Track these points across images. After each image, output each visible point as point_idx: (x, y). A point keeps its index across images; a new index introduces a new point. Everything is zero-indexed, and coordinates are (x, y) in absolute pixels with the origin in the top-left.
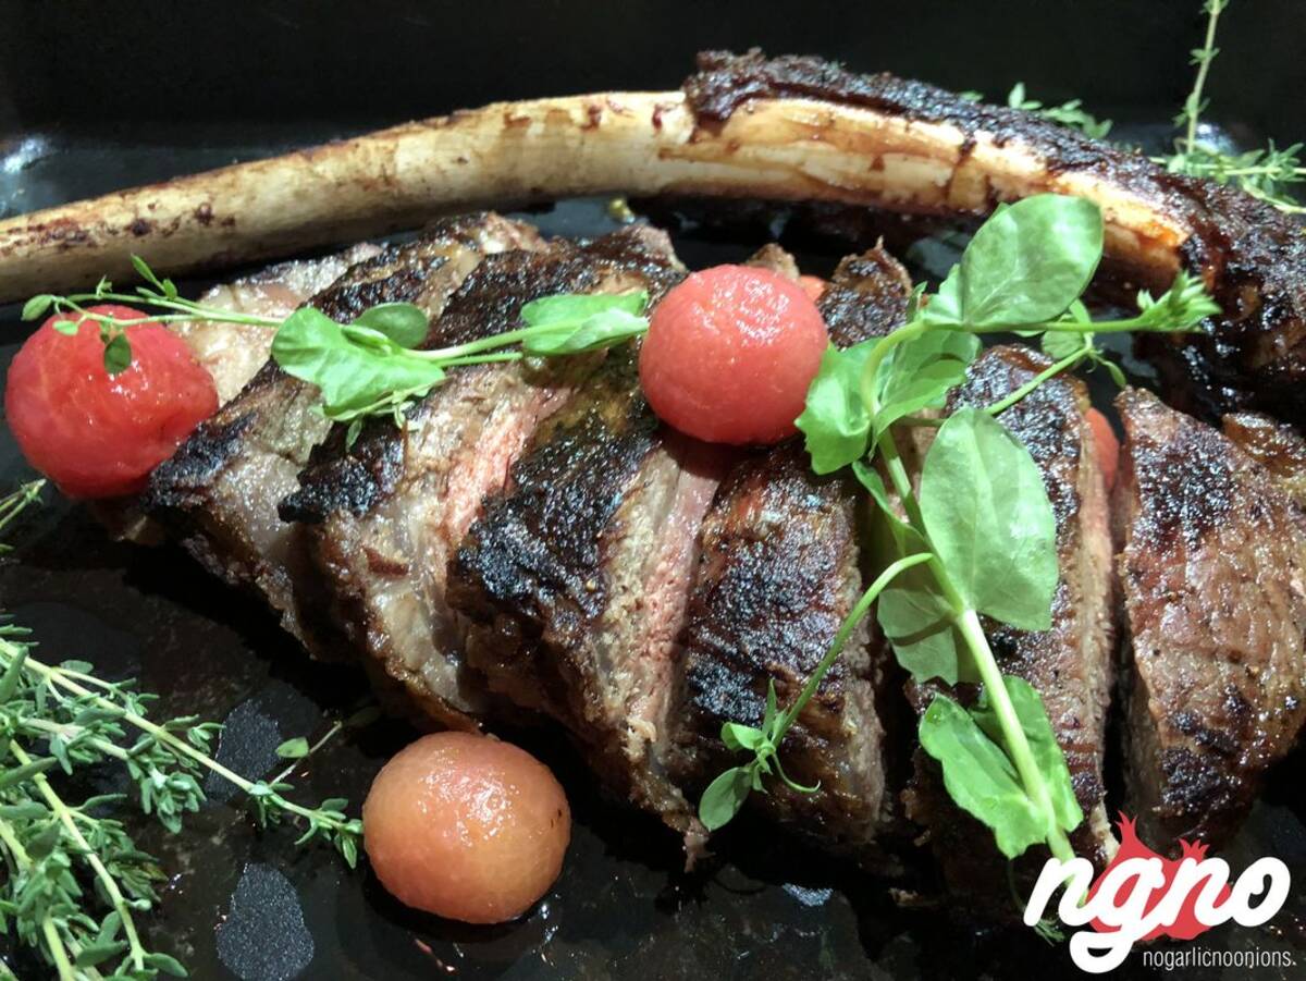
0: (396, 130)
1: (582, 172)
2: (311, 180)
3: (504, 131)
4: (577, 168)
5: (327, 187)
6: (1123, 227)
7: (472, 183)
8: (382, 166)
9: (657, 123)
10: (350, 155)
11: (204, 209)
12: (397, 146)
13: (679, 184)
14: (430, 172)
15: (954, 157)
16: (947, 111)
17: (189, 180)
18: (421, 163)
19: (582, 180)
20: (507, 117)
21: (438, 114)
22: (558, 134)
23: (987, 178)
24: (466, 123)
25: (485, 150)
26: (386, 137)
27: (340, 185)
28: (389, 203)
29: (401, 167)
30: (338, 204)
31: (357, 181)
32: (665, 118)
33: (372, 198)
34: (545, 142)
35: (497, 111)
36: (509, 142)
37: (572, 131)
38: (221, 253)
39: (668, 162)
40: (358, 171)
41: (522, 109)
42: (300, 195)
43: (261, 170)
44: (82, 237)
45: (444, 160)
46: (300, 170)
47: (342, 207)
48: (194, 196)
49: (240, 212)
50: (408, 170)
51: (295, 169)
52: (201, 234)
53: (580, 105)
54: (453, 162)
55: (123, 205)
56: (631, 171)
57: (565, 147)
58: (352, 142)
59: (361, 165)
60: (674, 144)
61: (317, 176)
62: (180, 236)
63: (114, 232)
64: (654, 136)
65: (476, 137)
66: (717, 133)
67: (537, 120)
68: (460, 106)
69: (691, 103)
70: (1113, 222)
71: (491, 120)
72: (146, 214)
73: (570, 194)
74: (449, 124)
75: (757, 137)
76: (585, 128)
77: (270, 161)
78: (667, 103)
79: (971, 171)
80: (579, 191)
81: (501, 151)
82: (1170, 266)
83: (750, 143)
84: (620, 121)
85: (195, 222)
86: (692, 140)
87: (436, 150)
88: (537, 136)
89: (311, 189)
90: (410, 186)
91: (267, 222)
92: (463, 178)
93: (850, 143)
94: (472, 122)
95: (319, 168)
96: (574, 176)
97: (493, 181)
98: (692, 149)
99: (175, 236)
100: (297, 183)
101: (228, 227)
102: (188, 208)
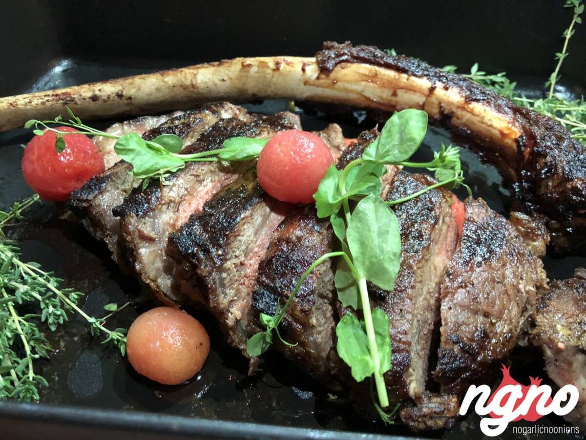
0: (198, 66)
1: (273, 88)
2: (163, 84)
3: (241, 69)
4: (271, 86)
5: (169, 87)
6: (494, 128)
7: (227, 90)
8: (191, 80)
9: (303, 70)
10: (179, 75)
11: (120, 92)
12: (198, 72)
13: (313, 97)
14: (210, 84)
15: (427, 92)
16: (426, 73)
17: (115, 80)
18: (207, 80)
19: (272, 92)
20: (242, 63)
21: (215, 61)
22: (264, 72)
23: (440, 103)
24: (226, 65)
25: (234, 77)
26: (193, 69)
27: (174, 86)
28: (194, 96)
29: (199, 81)
30: (173, 94)
31: (181, 86)
32: (307, 68)
33: (186, 93)
34: (257, 75)
35: (239, 61)
36: (243, 74)
37: (269, 71)
38: (126, 111)
39: (308, 87)
40: (182, 82)
41: (249, 61)
42: (158, 90)
43: (143, 78)
44: (73, 100)
45: (216, 79)
46: (159, 80)
47: (175, 96)
48: (116, 87)
49: (134, 95)
50: (202, 83)
51: (157, 79)
52: (119, 102)
53: (272, 60)
54: (220, 80)
55: (89, 89)
56: (293, 89)
57: (266, 78)
58: (180, 70)
59: (183, 79)
60: (310, 79)
61: (165, 82)
62: (110, 103)
63: (84, 99)
64: (302, 76)
65: (230, 71)
66: (328, 76)
67: (255, 66)
68: (224, 58)
69: (318, 62)
70: (491, 126)
71: (237, 63)
72: (97, 93)
73: (268, 98)
74: (219, 65)
75: (345, 79)
76: (274, 70)
77: (147, 75)
78: (308, 62)
79: (433, 99)
80: (272, 96)
81: (240, 78)
82: (512, 147)
83: (341, 81)
84: (288, 68)
85: (116, 97)
86: (318, 78)
87: (213, 75)
88: (255, 72)
89: (163, 88)
90: (202, 89)
91: (145, 99)
92: (224, 87)
93: (384, 84)
94: (228, 65)
95: (166, 79)
96: (269, 90)
97: (236, 90)
98: (318, 82)
99: (108, 102)
100: (157, 84)
101: (129, 100)
102: (114, 92)
